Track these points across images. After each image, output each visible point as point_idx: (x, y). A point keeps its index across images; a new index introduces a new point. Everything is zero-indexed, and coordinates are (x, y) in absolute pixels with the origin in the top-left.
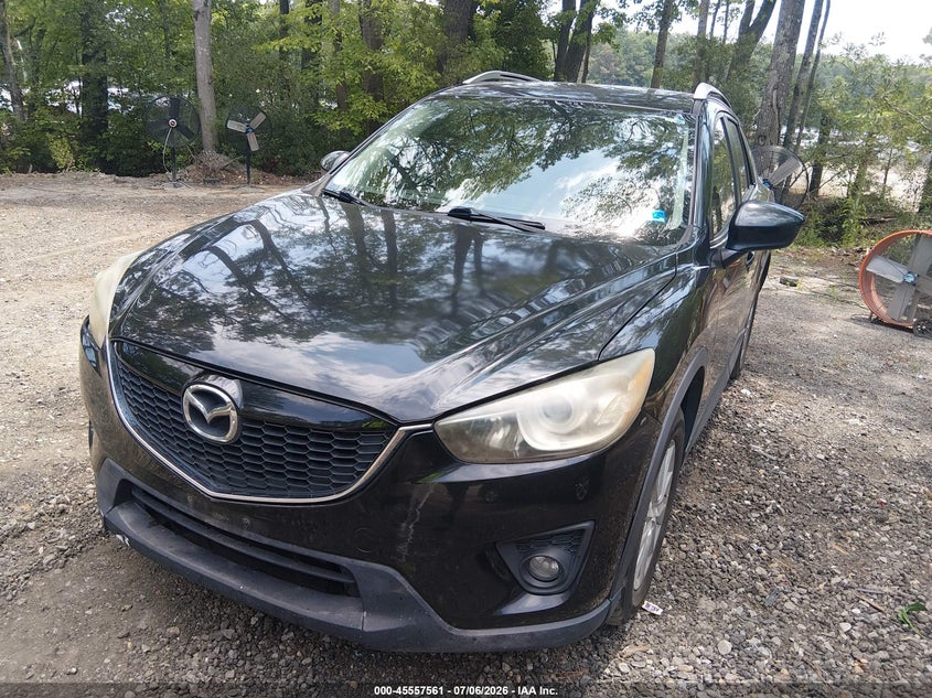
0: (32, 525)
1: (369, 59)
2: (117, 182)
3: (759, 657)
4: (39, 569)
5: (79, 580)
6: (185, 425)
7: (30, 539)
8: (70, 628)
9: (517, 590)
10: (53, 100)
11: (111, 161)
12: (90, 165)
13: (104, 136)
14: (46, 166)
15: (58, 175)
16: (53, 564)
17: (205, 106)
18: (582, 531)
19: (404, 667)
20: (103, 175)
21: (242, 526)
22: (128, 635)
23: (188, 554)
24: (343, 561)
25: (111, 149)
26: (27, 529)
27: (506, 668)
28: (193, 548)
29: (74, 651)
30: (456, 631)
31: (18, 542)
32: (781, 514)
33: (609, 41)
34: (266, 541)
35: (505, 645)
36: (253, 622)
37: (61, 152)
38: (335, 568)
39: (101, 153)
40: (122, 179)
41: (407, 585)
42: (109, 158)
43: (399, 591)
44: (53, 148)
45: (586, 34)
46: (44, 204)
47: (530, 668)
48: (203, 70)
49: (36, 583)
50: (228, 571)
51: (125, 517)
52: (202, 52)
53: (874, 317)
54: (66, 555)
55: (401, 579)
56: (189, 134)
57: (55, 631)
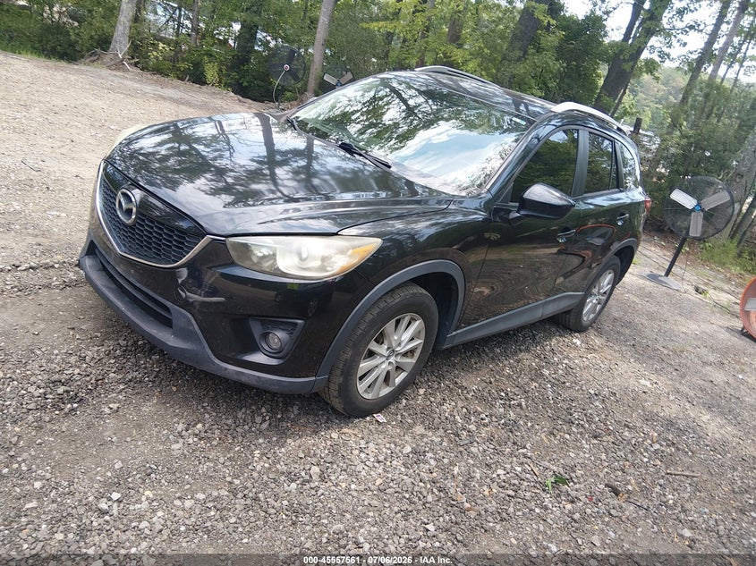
0: (56, 266)
1: (443, 49)
2: (240, 101)
3: (426, 462)
4: (48, 286)
5: (66, 298)
6: (115, 211)
7: (52, 272)
8: (47, 317)
9: (255, 349)
10: (219, 34)
11: (246, 87)
12: (227, 85)
13: (245, 68)
14: (199, 79)
15: (204, 87)
16: (57, 287)
17: (315, 60)
18: (296, 324)
19: (209, 391)
20: (232, 94)
21: (130, 273)
22: (73, 329)
23: (108, 288)
24: (168, 304)
25: (247, 78)
26: (53, 267)
27: (264, 410)
28: (114, 286)
29: (42, 326)
30: (217, 361)
31: (46, 272)
32: (522, 408)
33: (651, 73)
34: (138, 285)
35: (244, 379)
36: (140, 343)
37: (211, 72)
38: (167, 309)
39: (240, 79)
40: (243, 100)
41: (196, 326)
42: (245, 84)
43: (191, 328)
44: (206, 68)
45: (631, 64)
46: (183, 104)
47: (279, 416)
48: (321, 33)
49: (43, 292)
50: (122, 301)
51: (88, 262)
52: (323, 20)
53: (745, 331)
54: (66, 285)
55: (194, 322)
56: (296, 78)
57: (39, 315)
